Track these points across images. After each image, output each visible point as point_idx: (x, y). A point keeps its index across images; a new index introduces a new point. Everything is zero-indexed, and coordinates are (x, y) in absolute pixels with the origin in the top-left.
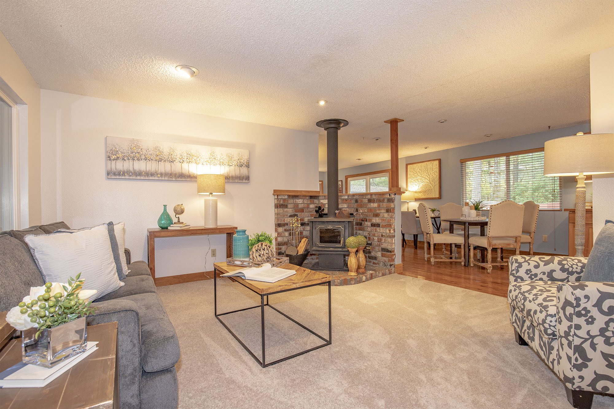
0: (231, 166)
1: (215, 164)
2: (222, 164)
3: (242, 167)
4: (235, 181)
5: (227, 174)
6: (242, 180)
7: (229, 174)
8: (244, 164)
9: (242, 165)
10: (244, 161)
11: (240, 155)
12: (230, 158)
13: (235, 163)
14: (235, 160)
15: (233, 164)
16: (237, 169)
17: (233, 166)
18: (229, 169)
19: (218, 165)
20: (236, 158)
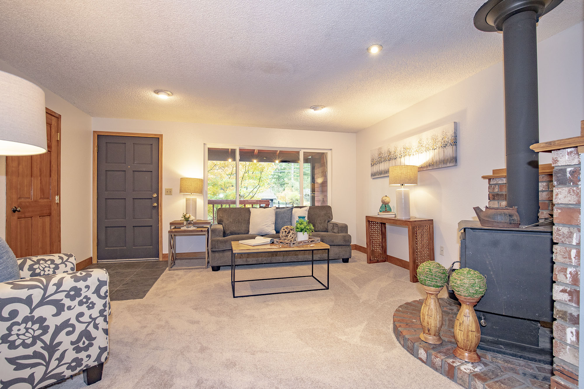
0: (435, 150)
1: (421, 152)
2: (427, 149)
3: (447, 147)
4: (439, 167)
5: (431, 160)
6: (446, 163)
7: (433, 159)
8: (448, 142)
9: (446, 145)
10: (448, 139)
11: (444, 133)
12: (434, 139)
13: (439, 144)
14: (439, 141)
15: (437, 146)
16: (441, 150)
17: (437, 149)
18: (434, 153)
19: (425, 152)
20: (440, 139)
